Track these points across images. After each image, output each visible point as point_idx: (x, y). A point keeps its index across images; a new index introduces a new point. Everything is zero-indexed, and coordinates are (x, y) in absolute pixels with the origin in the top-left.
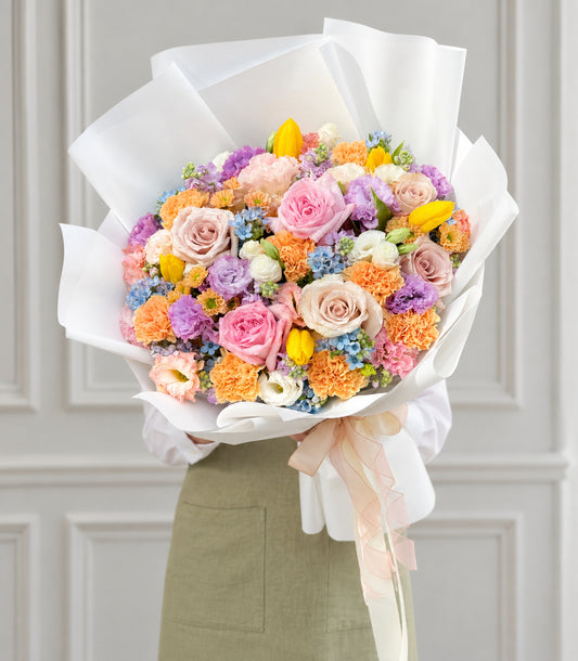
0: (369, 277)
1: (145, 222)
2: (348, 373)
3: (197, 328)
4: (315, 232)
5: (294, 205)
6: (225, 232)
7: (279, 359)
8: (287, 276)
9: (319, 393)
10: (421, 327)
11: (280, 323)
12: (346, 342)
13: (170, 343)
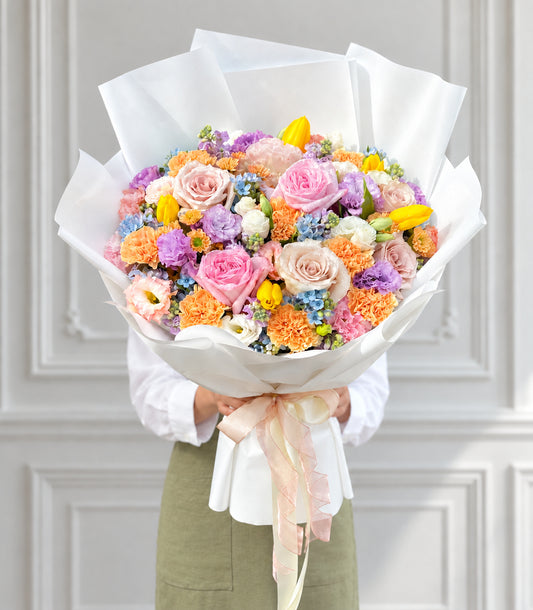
0: (345, 251)
1: (150, 170)
2: (305, 328)
3: (180, 258)
4: (307, 203)
5: (294, 178)
6: (223, 188)
7: (247, 302)
8: (273, 235)
9: (275, 341)
10: (379, 305)
11: (257, 272)
12: (312, 298)
13: (150, 268)
